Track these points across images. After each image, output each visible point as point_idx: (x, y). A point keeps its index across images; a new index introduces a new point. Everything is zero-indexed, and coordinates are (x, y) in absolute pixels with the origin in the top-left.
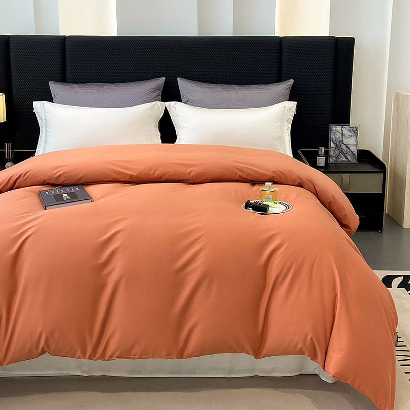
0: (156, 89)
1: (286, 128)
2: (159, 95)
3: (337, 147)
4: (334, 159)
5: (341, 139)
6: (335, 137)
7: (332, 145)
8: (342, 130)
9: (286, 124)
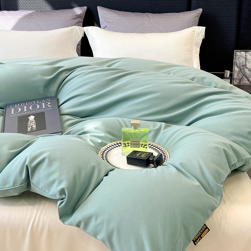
0: (79, 16)
1: (194, 51)
2: (81, 22)
3: (240, 70)
4: (238, 81)
5: (244, 63)
6: (239, 61)
7: (236, 69)
8: (246, 55)
9: (195, 48)
